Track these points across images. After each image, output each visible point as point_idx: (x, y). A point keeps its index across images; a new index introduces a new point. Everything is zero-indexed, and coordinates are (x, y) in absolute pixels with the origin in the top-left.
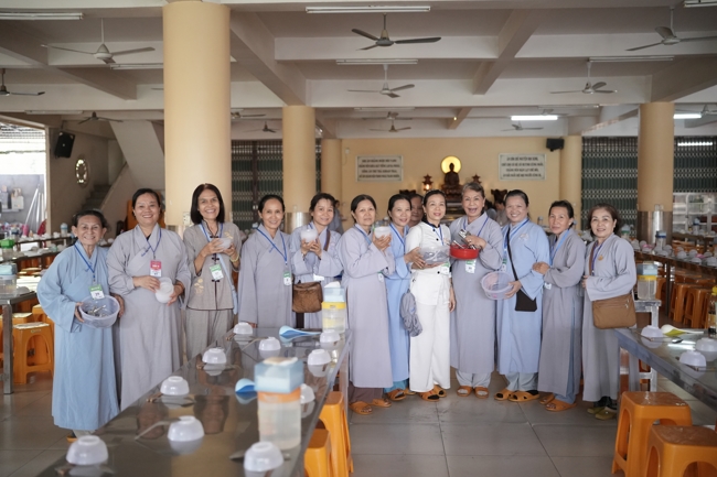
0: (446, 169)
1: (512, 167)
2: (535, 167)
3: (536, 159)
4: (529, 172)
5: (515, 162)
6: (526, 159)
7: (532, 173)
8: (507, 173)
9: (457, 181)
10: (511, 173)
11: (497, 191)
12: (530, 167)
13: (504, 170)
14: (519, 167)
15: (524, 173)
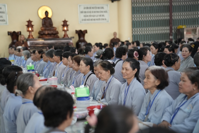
0: (42, 16)
1: (87, 14)
2: (102, 14)
3: (103, 8)
4: (98, 18)
5: (89, 10)
6: (96, 8)
7: (101, 18)
8: (84, 18)
9: (51, 24)
10: (87, 18)
11: (81, 31)
12: (99, 14)
13: (82, 16)
14: (92, 14)
15: (95, 18)
